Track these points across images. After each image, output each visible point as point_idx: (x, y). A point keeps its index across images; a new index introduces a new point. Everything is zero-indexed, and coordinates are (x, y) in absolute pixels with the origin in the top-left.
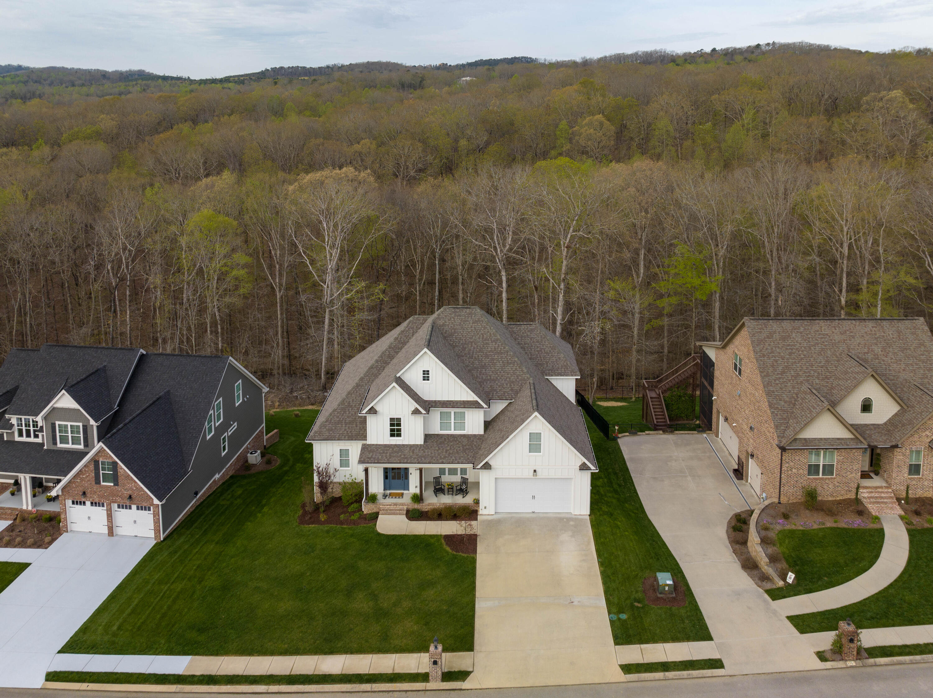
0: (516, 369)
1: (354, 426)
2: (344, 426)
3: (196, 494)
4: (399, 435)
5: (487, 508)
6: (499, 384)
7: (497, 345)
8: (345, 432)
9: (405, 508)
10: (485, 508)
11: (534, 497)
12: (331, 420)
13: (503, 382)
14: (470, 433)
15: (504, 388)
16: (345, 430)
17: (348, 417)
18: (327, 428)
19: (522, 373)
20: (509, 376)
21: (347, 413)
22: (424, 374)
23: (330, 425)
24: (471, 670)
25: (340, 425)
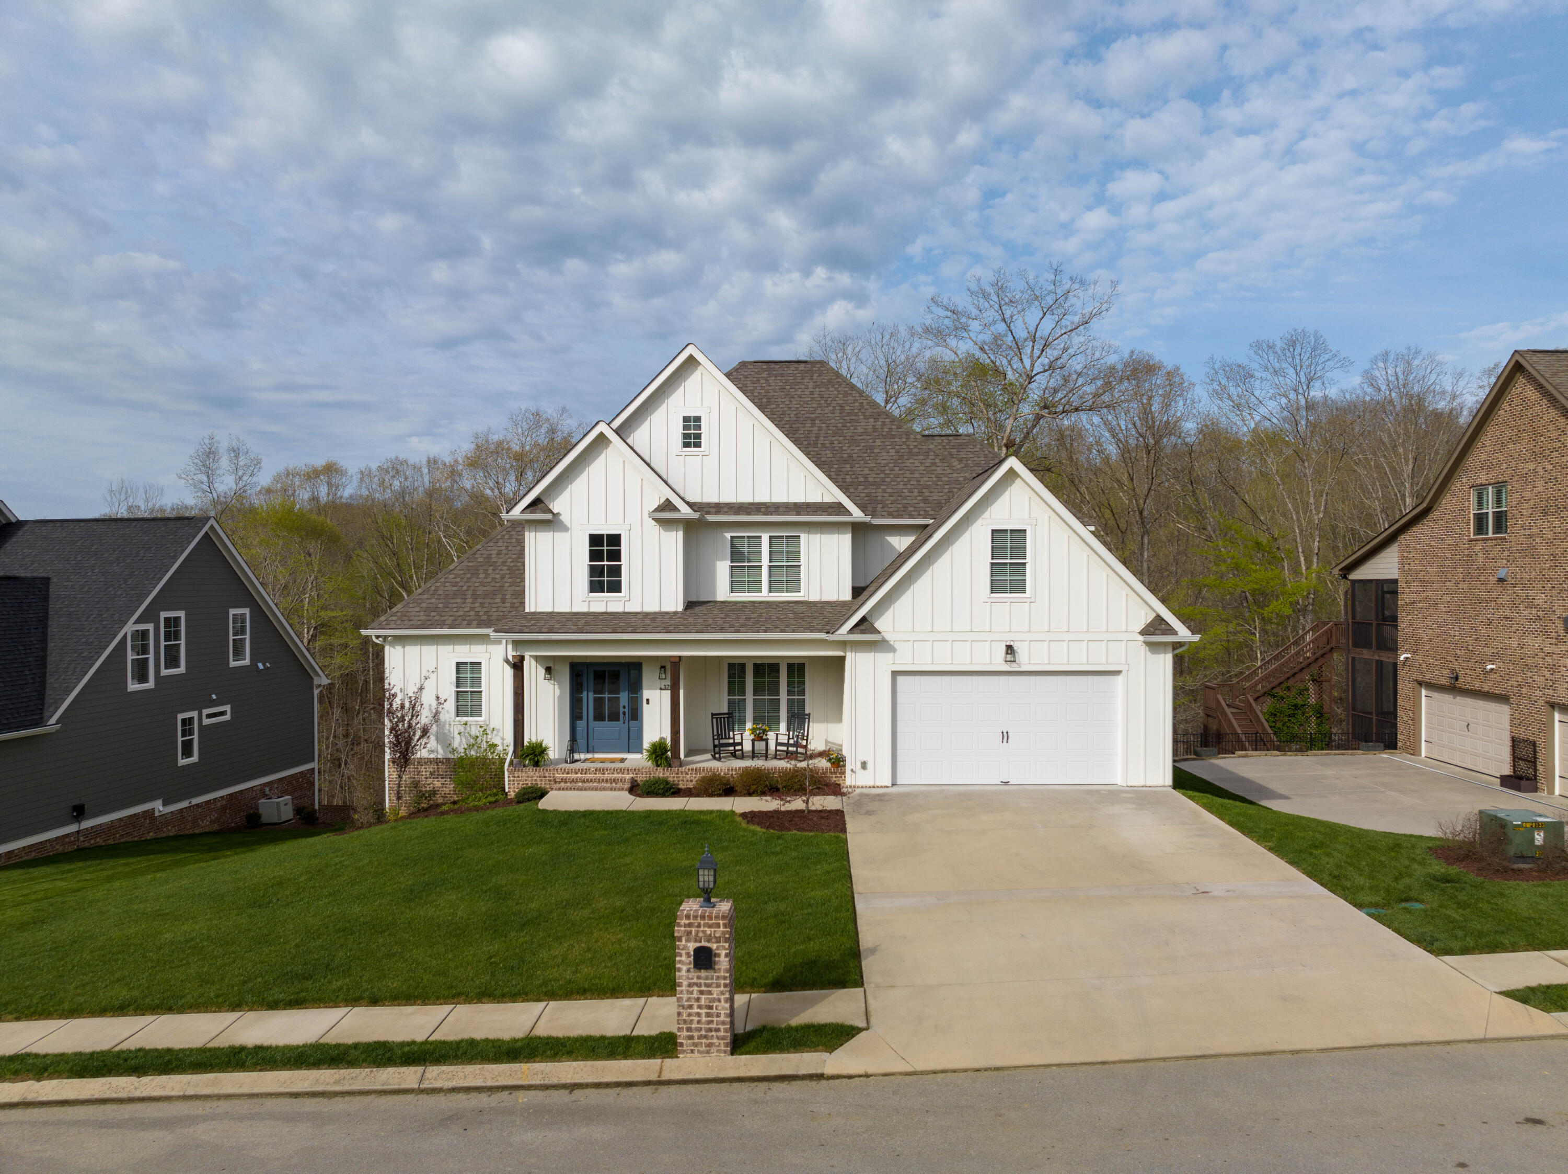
0: (934, 464)
1: (498, 600)
2: (469, 600)
3: (79, 813)
4: (615, 587)
5: (870, 766)
6: (889, 490)
7: (879, 423)
8: (472, 613)
9: (628, 777)
10: (864, 765)
11: (1005, 736)
12: (436, 590)
13: (901, 487)
14: (814, 597)
15: (905, 498)
16: (472, 609)
17: (482, 584)
18: (424, 605)
19: (949, 471)
20: (916, 475)
21: (482, 576)
22: (685, 428)
23: (433, 601)
24: (862, 1024)
25: (459, 600)
